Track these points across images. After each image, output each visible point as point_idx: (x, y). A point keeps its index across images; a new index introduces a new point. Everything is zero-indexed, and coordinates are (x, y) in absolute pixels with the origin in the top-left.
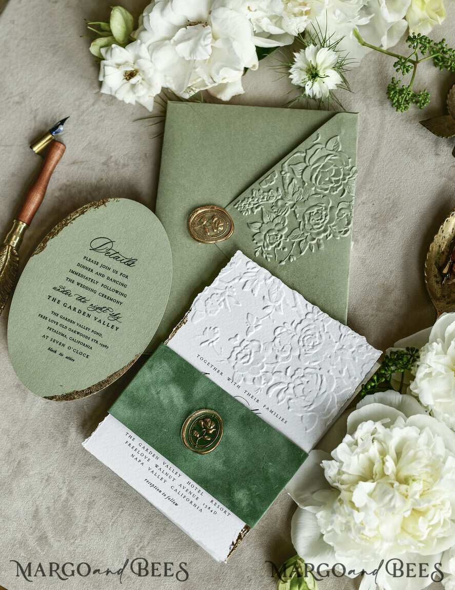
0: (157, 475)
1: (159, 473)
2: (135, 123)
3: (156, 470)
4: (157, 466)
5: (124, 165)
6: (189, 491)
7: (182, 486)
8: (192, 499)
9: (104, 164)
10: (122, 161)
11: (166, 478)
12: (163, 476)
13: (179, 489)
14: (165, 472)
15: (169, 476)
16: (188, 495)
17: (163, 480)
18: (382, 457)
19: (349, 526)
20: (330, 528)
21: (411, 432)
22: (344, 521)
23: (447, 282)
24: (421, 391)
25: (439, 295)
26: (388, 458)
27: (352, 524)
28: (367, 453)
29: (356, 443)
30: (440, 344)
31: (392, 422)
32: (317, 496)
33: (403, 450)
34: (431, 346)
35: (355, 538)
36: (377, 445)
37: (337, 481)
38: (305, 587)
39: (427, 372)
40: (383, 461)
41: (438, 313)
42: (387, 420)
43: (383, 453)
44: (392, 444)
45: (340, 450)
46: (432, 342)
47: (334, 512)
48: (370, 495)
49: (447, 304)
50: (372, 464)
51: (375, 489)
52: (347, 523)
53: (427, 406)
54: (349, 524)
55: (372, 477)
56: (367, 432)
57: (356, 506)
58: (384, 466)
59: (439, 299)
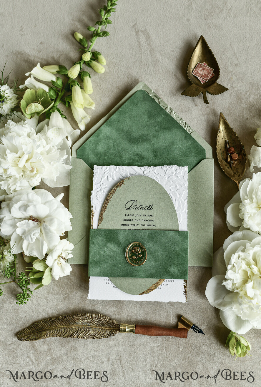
18: (249, 266)
19: (251, 307)
20: (242, 312)
21: (257, 248)
22: (248, 306)
23: (232, 165)
24: (251, 226)
25: (233, 174)
26: (253, 266)
27: (252, 306)
28: (242, 269)
29: (234, 266)
30: (248, 200)
31: (245, 248)
32: (227, 299)
33: (256, 258)
34: (245, 203)
35: (257, 312)
36: (244, 262)
37: (234, 289)
38: (243, 345)
39: (249, 216)
40: (250, 268)
41: (237, 183)
42: (242, 248)
43: (248, 264)
44: (250, 258)
45: (229, 274)
46: (244, 200)
47: (240, 304)
48: (253, 287)
49: (239, 176)
50: (246, 272)
51: (254, 284)
52: (250, 307)
53: (256, 232)
54: (251, 306)
55: (249, 278)
56: (236, 258)
57: (251, 297)
58: (252, 270)
59: (234, 176)
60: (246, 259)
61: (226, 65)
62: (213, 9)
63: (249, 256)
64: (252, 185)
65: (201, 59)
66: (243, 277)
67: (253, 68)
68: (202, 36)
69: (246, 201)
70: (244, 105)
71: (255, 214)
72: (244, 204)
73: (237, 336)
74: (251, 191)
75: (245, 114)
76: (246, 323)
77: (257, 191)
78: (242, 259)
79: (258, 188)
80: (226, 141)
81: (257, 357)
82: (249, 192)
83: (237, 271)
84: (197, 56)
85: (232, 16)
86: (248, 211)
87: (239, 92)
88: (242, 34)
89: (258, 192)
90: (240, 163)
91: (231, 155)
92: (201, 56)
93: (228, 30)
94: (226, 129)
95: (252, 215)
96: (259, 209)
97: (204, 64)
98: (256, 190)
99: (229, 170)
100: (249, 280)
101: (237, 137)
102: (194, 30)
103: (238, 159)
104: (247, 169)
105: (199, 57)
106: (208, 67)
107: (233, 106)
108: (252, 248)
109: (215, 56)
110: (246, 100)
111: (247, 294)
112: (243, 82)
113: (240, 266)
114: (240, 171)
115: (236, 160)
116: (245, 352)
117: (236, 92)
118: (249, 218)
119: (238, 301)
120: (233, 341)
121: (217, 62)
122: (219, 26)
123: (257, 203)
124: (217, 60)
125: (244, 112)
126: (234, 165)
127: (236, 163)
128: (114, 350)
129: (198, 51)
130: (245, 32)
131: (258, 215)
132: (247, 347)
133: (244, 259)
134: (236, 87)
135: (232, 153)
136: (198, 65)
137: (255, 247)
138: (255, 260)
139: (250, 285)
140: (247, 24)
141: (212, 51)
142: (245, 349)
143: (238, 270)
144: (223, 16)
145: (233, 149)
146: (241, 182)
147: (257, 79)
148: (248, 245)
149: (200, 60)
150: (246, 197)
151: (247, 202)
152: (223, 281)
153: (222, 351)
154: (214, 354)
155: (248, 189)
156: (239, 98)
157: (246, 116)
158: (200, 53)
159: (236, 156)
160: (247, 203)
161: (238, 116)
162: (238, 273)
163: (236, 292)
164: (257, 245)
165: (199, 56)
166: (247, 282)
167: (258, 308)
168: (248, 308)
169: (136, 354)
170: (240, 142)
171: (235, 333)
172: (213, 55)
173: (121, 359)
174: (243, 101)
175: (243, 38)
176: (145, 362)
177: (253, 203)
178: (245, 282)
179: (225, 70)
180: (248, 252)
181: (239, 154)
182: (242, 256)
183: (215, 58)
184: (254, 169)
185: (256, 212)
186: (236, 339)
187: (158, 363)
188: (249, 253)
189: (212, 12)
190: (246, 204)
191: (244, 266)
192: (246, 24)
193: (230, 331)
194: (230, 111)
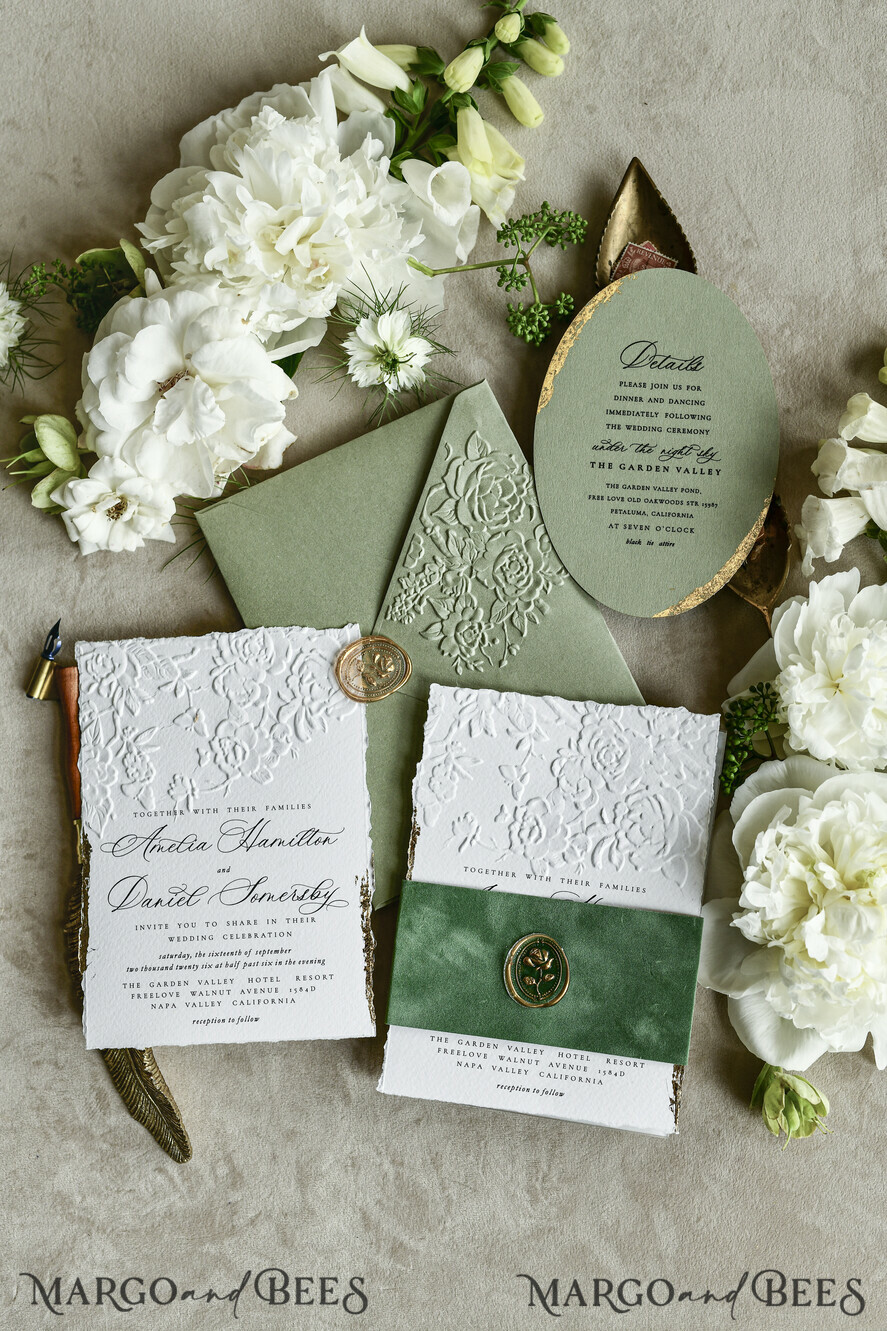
0: (510, 1070)
1: (510, 1065)
3: (504, 1064)
4: (501, 1058)
6: (568, 1066)
7: (554, 1065)
8: (578, 1074)
11: (525, 1066)
12: (519, 1066)
13: (552, 1071)
14: (518, 1060)
15: (526, 1061)
16: (569, 1073)
17: (523, 1072)
18: (809, 867)
19: (822, 990)
20: (794, 1006)
21: (831, 812)
22: (811, 987)
24: (811, 745)
25: (749, 586)
26: (822, 867)
27: (824, 985)
28: (788, 876)
29: (764, 869)
30: (799, 664)
31: (796, 812)
32: (748, 969)
33: (831, 838)
34: (789, 674)
35: (839, 1003)
36: (793, 856)
37: (769, 938)
38: (805, 1103)
39: (804, 713)
40: (815, 873)
41: (766, 613)
42: (786, 811)
43: (808, 861)
44: (814, 843)
45: (751, 894)
46: (786, 667)
47: (789, 983)
48: (825, 931)
49: (767, 592)
50: (801, 885)
51: (826, 919)
52: (817, 989)
53: (829, 759)
54: (821, 988)
55: (811, 901)
56: (770, 845)
57: (820, 960)
58: (821, 879)
59: (753, 591)
60: (802, 844)
61: (716, 247)
62: (667, 70)
63: (810, 836)
64: (810, 617)
65: (636, 230)
66: (793, 901)
68: (635, 160)
69: (792, 668)
71: (821, 706)
72: (786, 680)
73: (785, 1078)
74: (809, 635)
75: (779, 396)
76: (808, 1037)
77: (826, 637)
78: (787, 845)
79: (829, 624)
81: (847, 1135)
82: (802, 638)
83: (773, 886)
84: (625, 222)
85: (726, 90)
86: (798, 700)
88: (761, 146)
89: (828, 638)
90: (770, 551)
92: (637, 222)
93: (717, 134)
95: (814, 712)
96: (833, 690)
97: (646, 246)
98: (821, 633)
100: (813, 909)
102: (610, 139)
103: (766, 539)
104: (794, 567)
105: (629, 225)
106: (659, 254)
108: (816, 810)
109: (679, 220)
111: (807, 950)
112: (770, 298)
113: (782, 868)
116: (810, 1123)
118: (803, 720)
119: (780, 974)
120: (774, 1092)
121: (688, 239)
122: (689, 124)
123: (828, 673)
124: (685, 231)
125: (778, 388)
126: (754, 557)
127: (758, 549)
128: (416, 1137)
129: (625, 208)
130: (769, 139)
131: (831, 709)
132: (818, 1108)
133: (794, 846)
134: (749, 313)
136: (629, 250)
137: (826, 809)
138: (827, 846)
139: (814, 923)
140: (776, 113)
141: (670, 204)
142: (811, 1114)
143: (778, 881)
144: (698, 92)
146: (777, 611)
147: (814, 284)
148: (805, 801)
149: (634, 234)
150: (791, 657)
151: (795, 670)
152: (734, 915)
154: (719, 1135)
155: (798, 632)
157: (783, 403)
158: (634, 212)
160: (795, 674)
162: (778, 888)
163: (776, 947)
164: (833, 802)
165: (631, 221)
166: (807, 913)
167: (843, 993)
168: (814, 993)
169: (482, 1144)
171: (778, 1069)
172: (673, 218)
173: (439, 1163)
174: (774, 356)
175: (763, 158)
176: (510, 1167)
177: (814, 672)
178: (801, 913)
179: (712, 260)
180: (805, 825)
182: (787, 836)
183: (678, 228)
184: (813, 568)
185: (826, 700)
186: (782, 1086)
188: (807, 829)
189: (664, 80)
190: (795, 678)
191: (795, 868)
192: (771, 113)
193: (762, 1063)
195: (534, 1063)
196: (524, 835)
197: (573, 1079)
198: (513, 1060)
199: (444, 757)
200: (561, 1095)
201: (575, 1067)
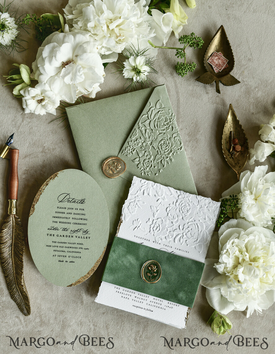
0: (138, 301)
1: (138, 300)
2: (50, 125)
3: (136, 299)
4: (136, 297)
5: (53, 149)
6: (156, 303)
7: (152, 302)
8: (158, 306)
9: (42, 152)
10: (51, 147)
11: (143, 301)
12: (141, 300)
13: (151, 303)
14: (141, 298)
15: (143, 299)
16: (156, 305)
17: (141, 302)
18: (241, 253)
22: (236, 289)
23: (234, 156)
24: (246, 216)
25: (234, 164)
26: (246, 253)
27: (241, 289)
28: (235, 255)
30: (248, 191)
32: (215, 281)
34: (245, 193)
36: (237, 249)
37: (226, 273)
39: (248, 206)
40: (242, 255)
41: (238, 174)
42: (236, 234)
43: (241, 251)
44: (243, 246)
46: (243, 191)
48: (243, 273)
49: (239, 167)
50: (237, 258)
51: (244, 269)
52: (238, 290)
53: (251, 221)
56: (231, 244)
57: (242, 281)
59: (235, 166)
60: (239, 246)
61: (240, 59)
63: (242, 244)
65: (218, 48)
66: (234, 262)
67: (265, 65)
68: (222, 26)
70: (252, 100)
71: (253, 205)
75: (251, 109)
80: (231, 132)
83: (230, 257)
85: (251, 11)
87: (249, 86)
88: (259, 31)
90: (241, 155)
91: (234, 146)
92: (218, 45)
93: (246, 24)
94: (233, 120)
95: (250, 206)
96: (255, 201)
97: (220, 53)
99: (231, 160)
101: (243, 130)
103: (241, 151)
105: (216, 46)
106: (223, 57)
107: (241, 99)
108: (246, 236)
110: (254, 95)
112: (253, 78)
113: (234, 252)
114: (241, 162)
115: (237, 152)
117: (246, 85)
118: (247, 208)
119: (227, 284)
120: (218, 320)
122: (238, 19)
123: (256, 195)
125: (251, 106)
126: (236, 156)
127: (238, 154)
130: (261, 29)
131: (255, 206)
132: (229, 326)
133: (237, 246)
134: (246, 81)
135: (235, 144)
136: (214, 54)
140: (265, 22)
142: (226, 328)
143: (232, 255)
144: (243, 10)
145: (237, 141)
146: (242, 174)
147: (267, 77)
148: (243, 233)
150: (245, 188)
152: (215, 264)
153: (203, 328)
154: (196, 331)
156: (248, 92)
157: (252, 111)
158: (218, 42)
159: (239, 148)
161: (244, 109)
163: (227, 276)
164: (251, 234)
166: (237, 267)
168: (236, 291)
169: (123, 323)
170: (244, 135)
173: (108, 327)
174: (252, 96)
175: (258, 34)
176: (130, 331)
177: (252, 194)
178: (235, 267)
179: (238, 62)
180: (242, 240)
181: (242, 146)
182: (236, 242)
184: (255, 163)
185: (253, 203)
186: (221, 318)
187: (142, 334)
189: (233, 3)
191: (237, 253)
192: (263, 22)
194: (238, 103)
195: (145, 300)
196: (155, 228)
197: (157, 307)
198: (139, 298)
199: (134, 200)
200: (152, 311)
201: (158, 303)
